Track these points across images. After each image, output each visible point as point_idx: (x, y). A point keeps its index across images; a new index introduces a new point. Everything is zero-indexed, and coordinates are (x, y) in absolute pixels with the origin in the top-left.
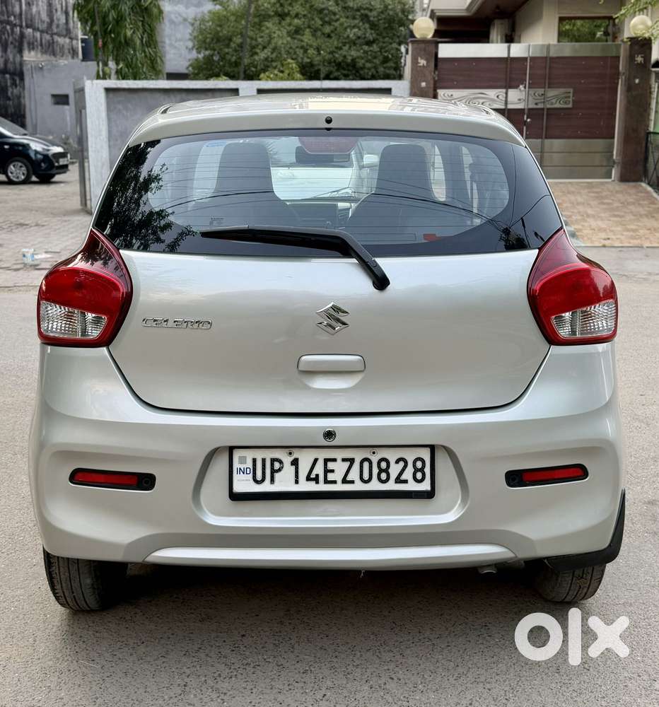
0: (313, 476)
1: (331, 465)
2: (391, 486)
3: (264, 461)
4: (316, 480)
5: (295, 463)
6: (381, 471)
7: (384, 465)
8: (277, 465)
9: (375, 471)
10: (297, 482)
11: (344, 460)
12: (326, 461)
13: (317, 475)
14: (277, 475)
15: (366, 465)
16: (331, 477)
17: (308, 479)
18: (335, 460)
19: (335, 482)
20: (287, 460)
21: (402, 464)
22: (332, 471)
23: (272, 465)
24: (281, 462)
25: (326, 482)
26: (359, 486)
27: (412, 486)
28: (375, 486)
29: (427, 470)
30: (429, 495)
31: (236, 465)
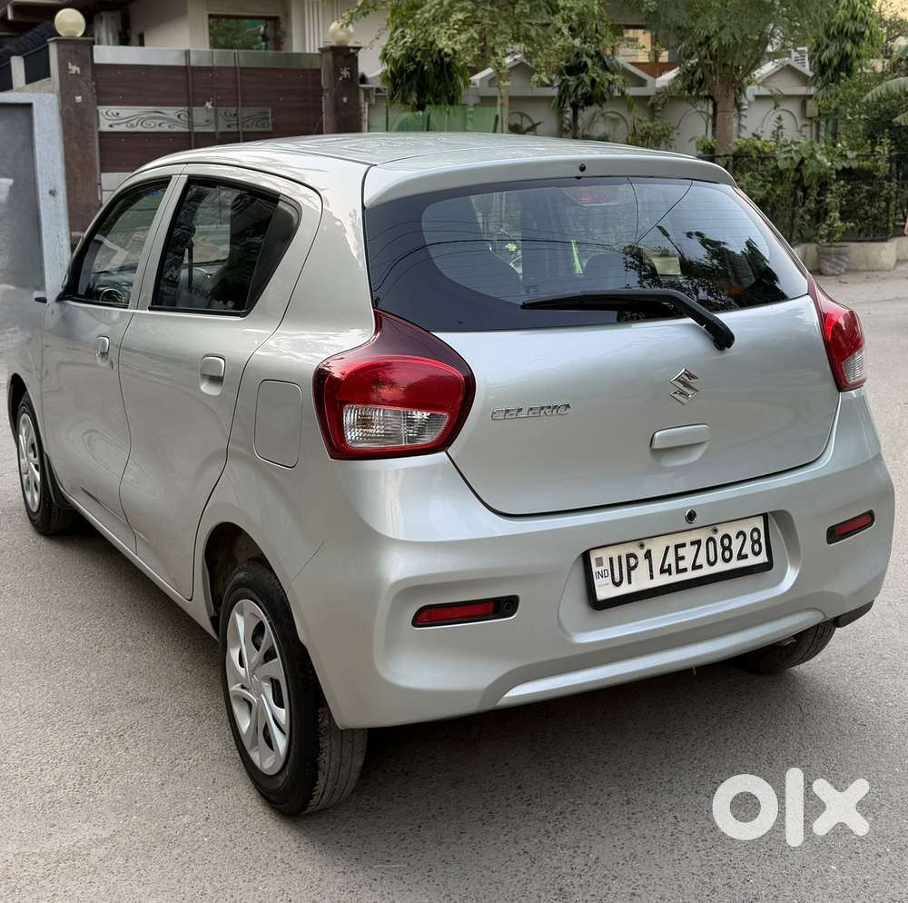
0: (666, 567)
1: (681, 552)
2: (735, 564)
3: (620, 558)
4: (669, 571)
5: (648, 555)
6: (724, 549)
7: (726, 542)
8: (632, 562)
9: (720, 550)
10: (652, 577)
11: (692, 543)
12: (677, 547)
13: (670, 565)
14: (633, 573)
15: (711, 544)
16: (682, 565)
17: (662, 571)
18: (684, 545)
19: (685, 570)
20: (641, 554)
21: (741, 538)
22: (683, 558)
23: (628, 562)
24: (635, 557)
25: (679, 571)
26: (707, 571)
27: (752, 561)
28: (720, 567)
29: (763, 540)
30: (768, 566)
31: (595, 569)
